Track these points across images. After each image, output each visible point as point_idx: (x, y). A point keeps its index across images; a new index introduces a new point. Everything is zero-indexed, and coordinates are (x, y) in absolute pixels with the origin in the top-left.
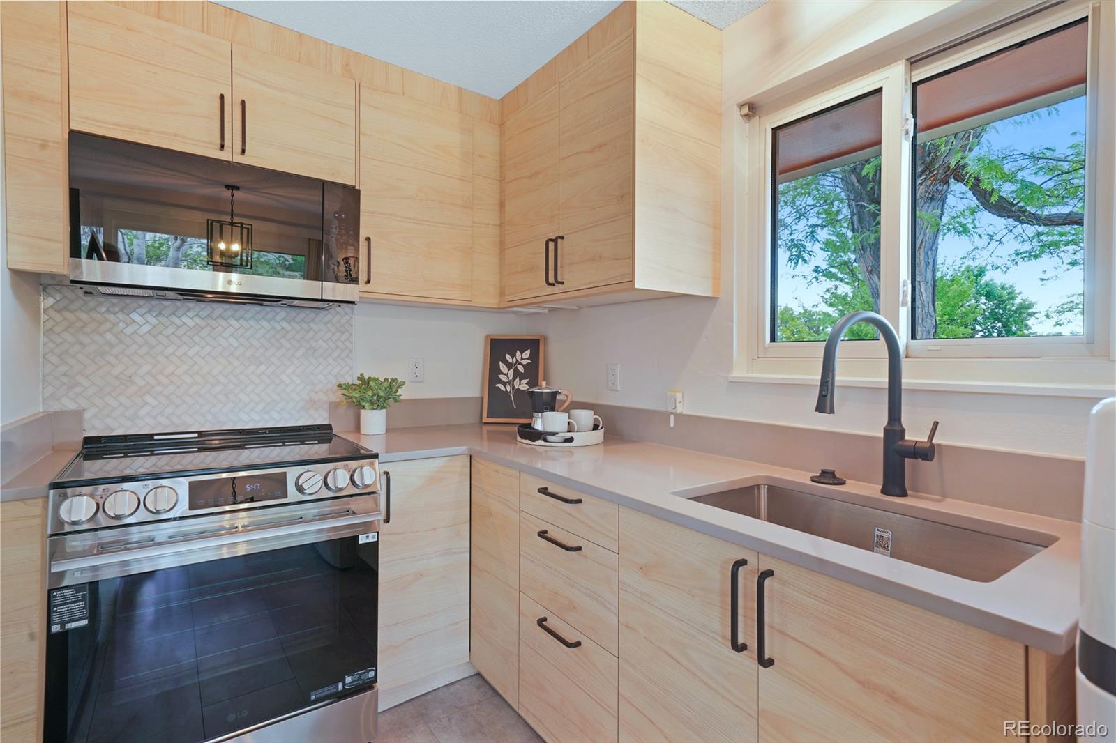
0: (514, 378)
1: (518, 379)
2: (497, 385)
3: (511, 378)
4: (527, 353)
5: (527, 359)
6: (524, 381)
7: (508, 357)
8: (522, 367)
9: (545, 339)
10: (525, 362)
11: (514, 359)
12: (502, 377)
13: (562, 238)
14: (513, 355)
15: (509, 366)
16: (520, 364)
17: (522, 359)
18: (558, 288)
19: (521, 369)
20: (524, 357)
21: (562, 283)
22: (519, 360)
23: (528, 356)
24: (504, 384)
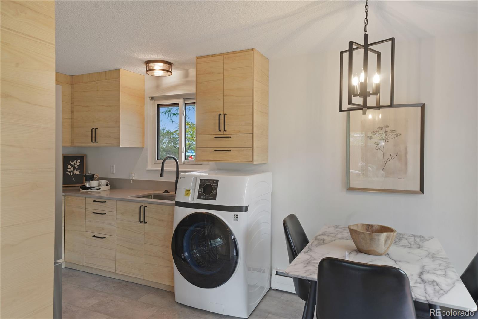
0: (74, 170)
1: (75, 170)
2: (67, 173)
3: (72, 170)
4: (79, 161)
5: (79, 163)
6: (78, 171)
7: (71, 162)
8: (77, 166)
9: (86, 155)
10: (78, 164)
11: (74, 163)
12: (68, 170)
13: (97, 129)
14: (73, 162)
15: (72, 166)
16: (77, 165)
17: (77, 163)
18: (95, 143)
19: (76, 167)
20: (78, 162)
21: (97, 142)
22: (76, 163)
23: (79, 162)
24: (70, 172)
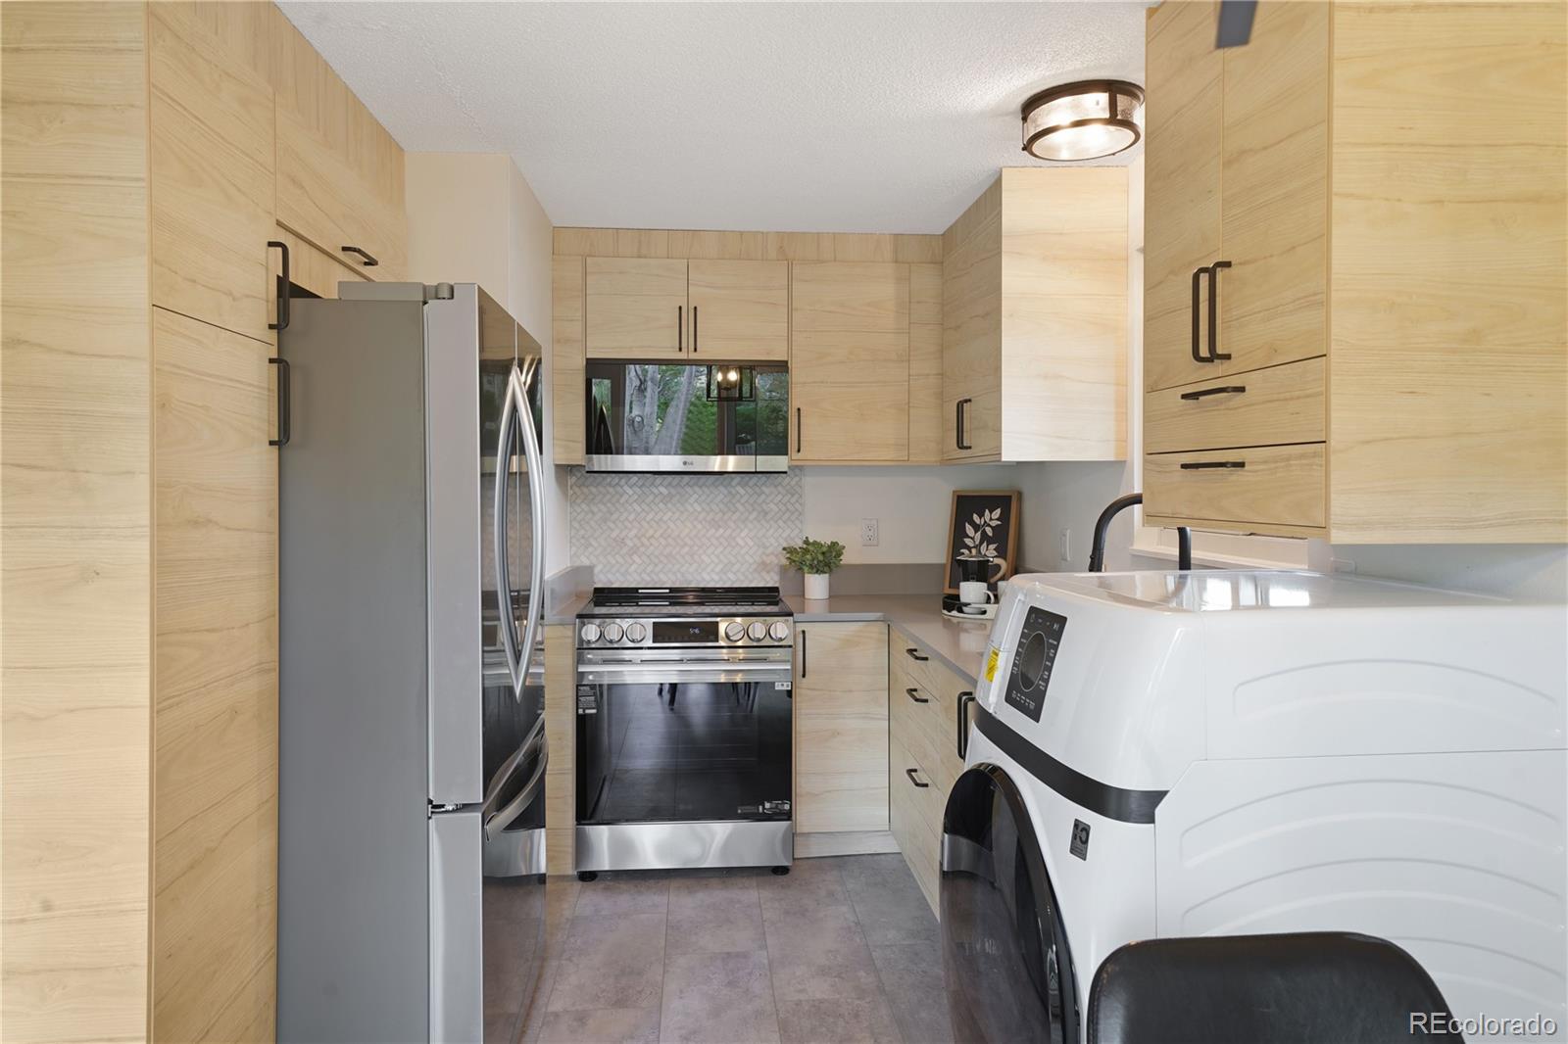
0: (981, 543)
1: (985, 544)
2: (962, 551)
3: (977, 543)
4: (997, 513)
5: (997, 519)
6: (992, 547)
7: (975, 517)
8: (990, 529)
9: (1020, 494)
10: (994, 523)
11: (983, 519)
12: (968, 541)
14: (981, 515)
15: (976, 528)
16: (989, 525)
17: (991, 519)
19: (989, 531)
20: (992, 517)
22: (987, 521)
23: (997, 516)
24: (969, 549)
